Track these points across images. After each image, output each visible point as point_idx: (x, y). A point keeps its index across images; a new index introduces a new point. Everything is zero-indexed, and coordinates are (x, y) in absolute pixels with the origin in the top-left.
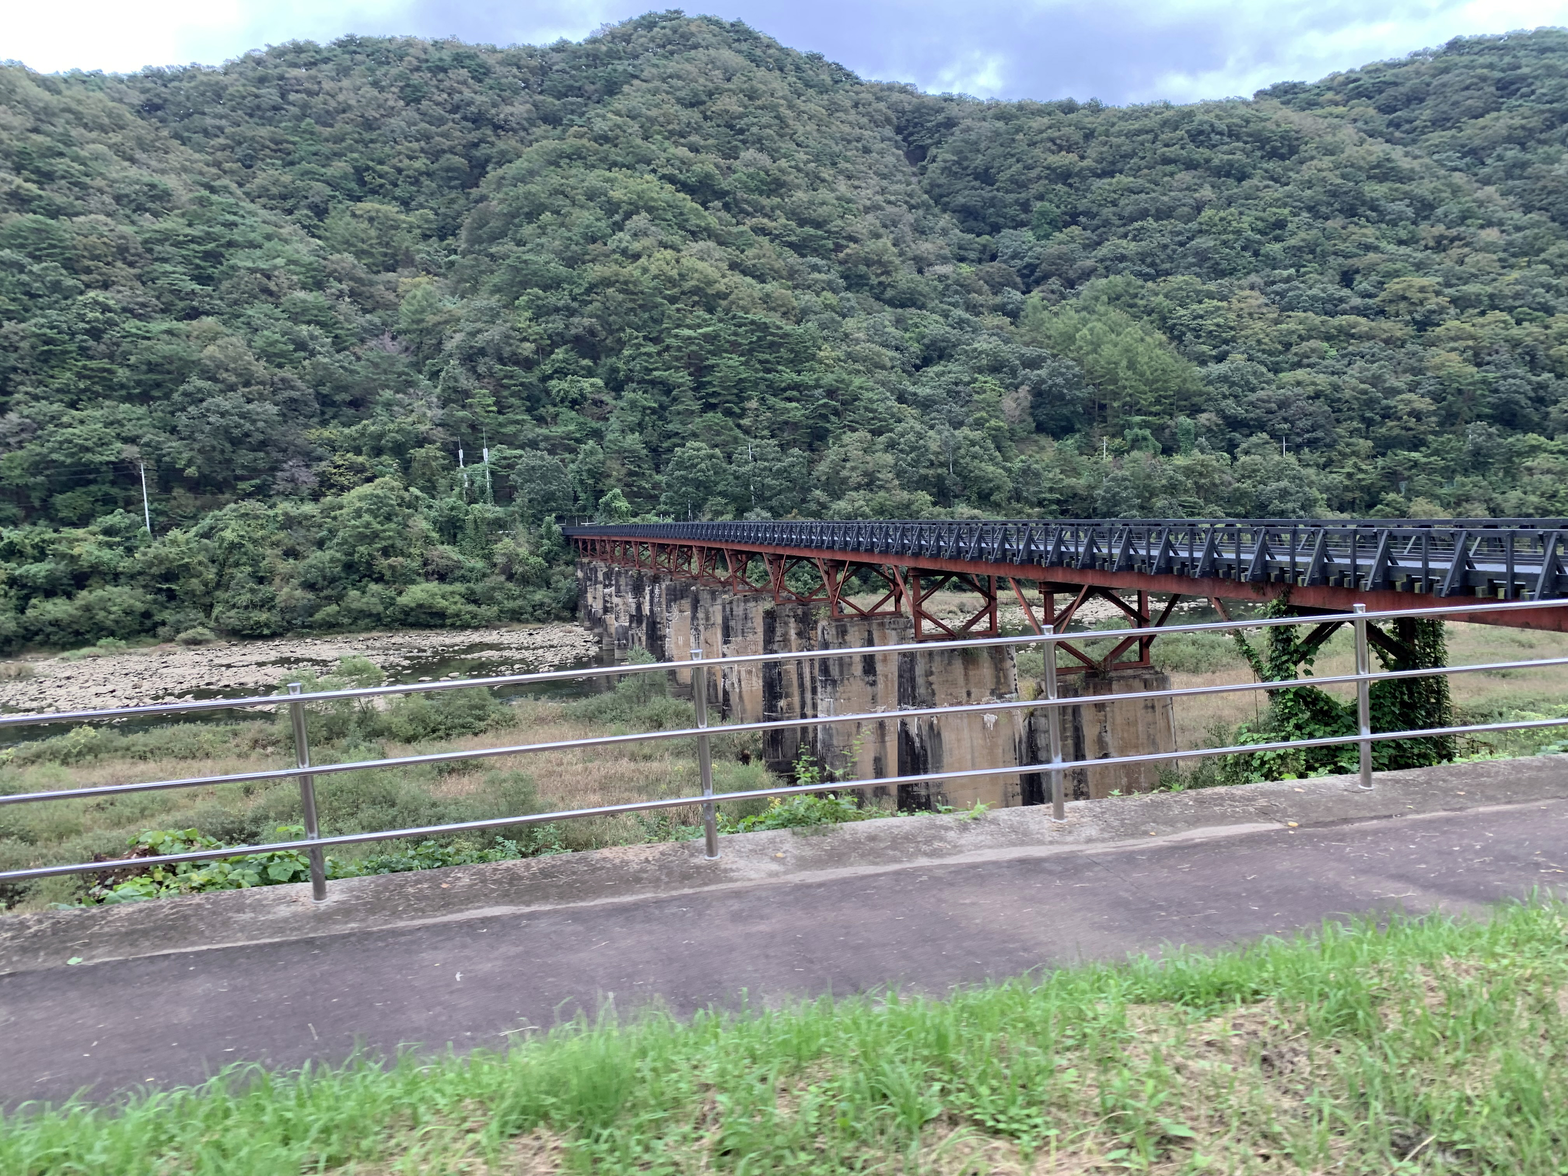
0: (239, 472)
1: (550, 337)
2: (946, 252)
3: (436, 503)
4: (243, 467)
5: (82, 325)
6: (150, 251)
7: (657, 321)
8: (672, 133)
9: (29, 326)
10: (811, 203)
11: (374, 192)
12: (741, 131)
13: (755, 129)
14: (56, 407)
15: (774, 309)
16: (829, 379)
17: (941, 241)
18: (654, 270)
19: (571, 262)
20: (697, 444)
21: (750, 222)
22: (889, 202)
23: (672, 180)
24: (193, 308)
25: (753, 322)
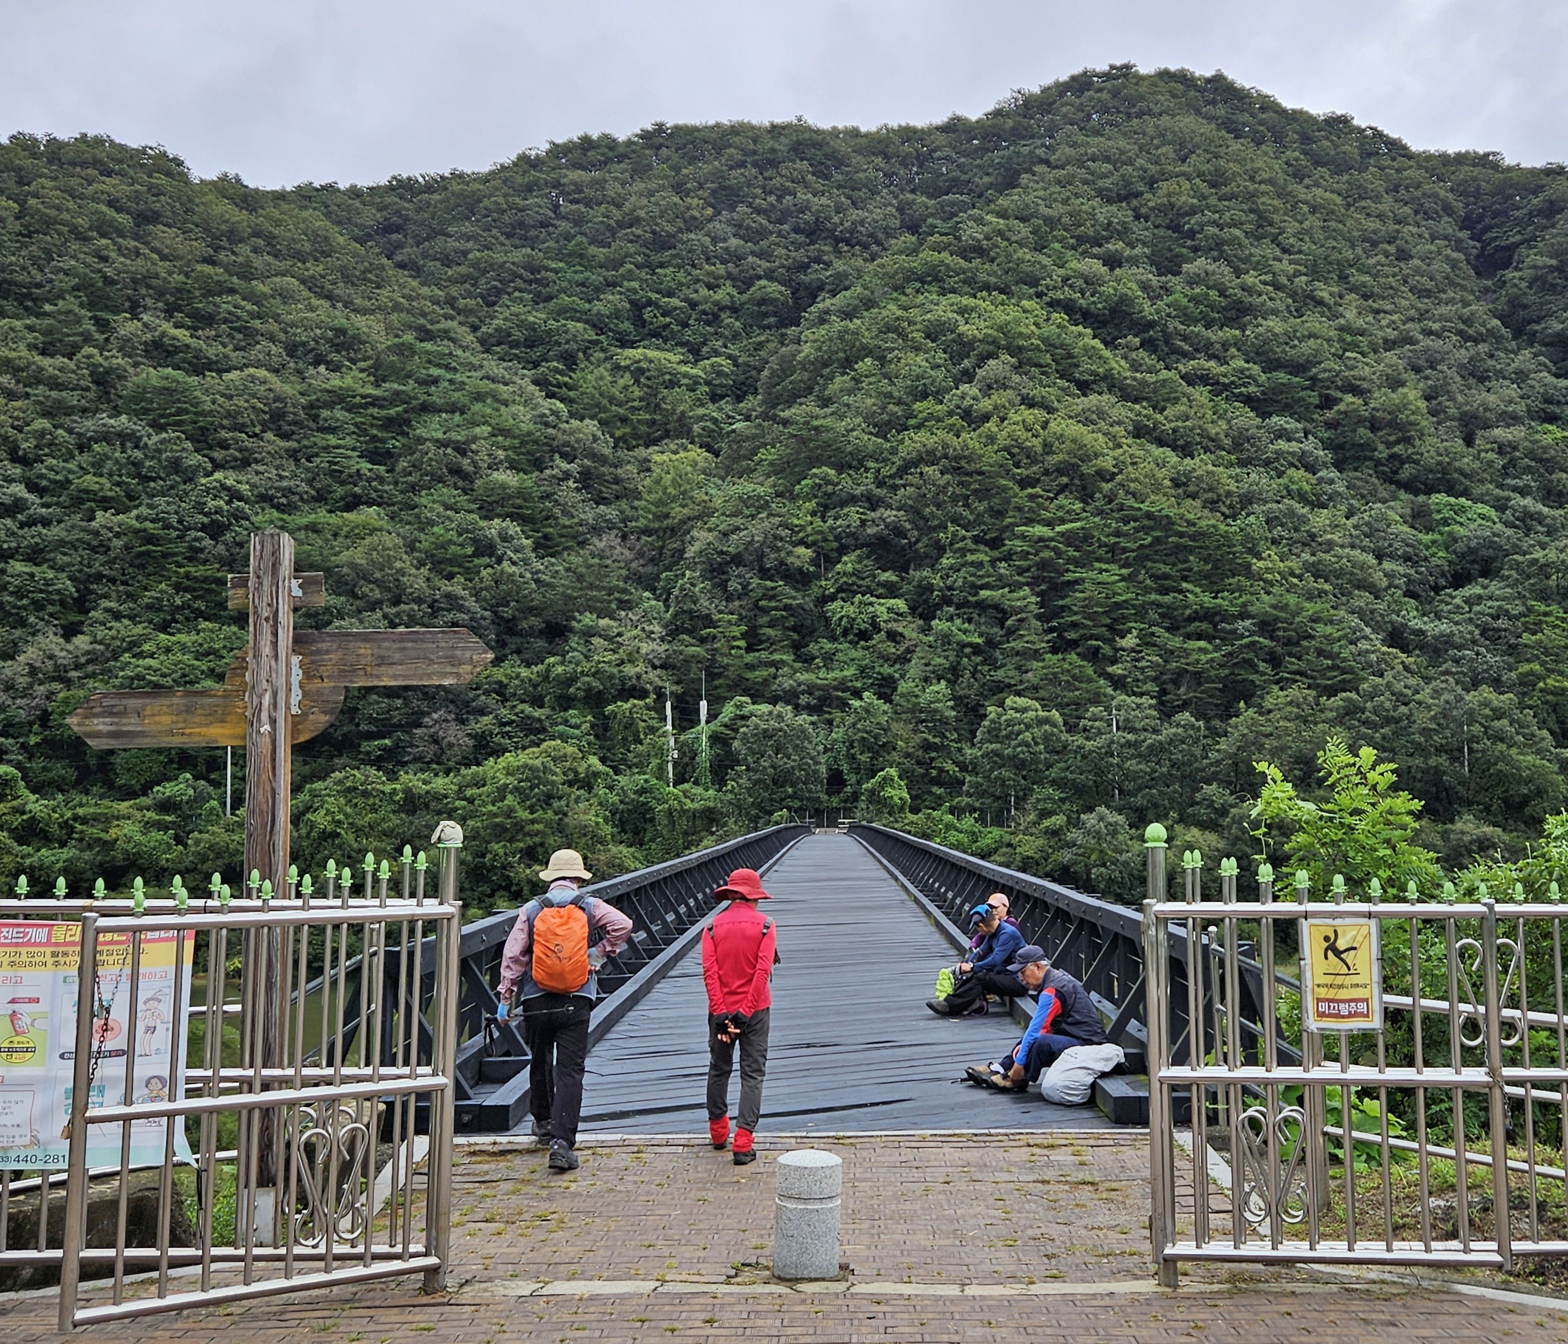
0: (364, 727)
1: (838, 538)
2: (1520, 408)
3: (623, 780)
4: (371, 720)
5: (200, 518)
6: (315, 418)
7: (999, 514)
8: (1081, 240)
9: (129, 519)
10: (1290, 336)
11: (655, 334)
12: (1192, 234)
13: (1212, 230)
14: (139, 630)
15: (1194, 496)
16: (1264, 603)
17: (1513, 391)
18: (1002, 439)
19: (882, 430)
20: (1021, 701)
21: (1187, 366)
22: (1429, 333)
23: (1068, 307)
24: (355, 496)
25: (1149, 516)
